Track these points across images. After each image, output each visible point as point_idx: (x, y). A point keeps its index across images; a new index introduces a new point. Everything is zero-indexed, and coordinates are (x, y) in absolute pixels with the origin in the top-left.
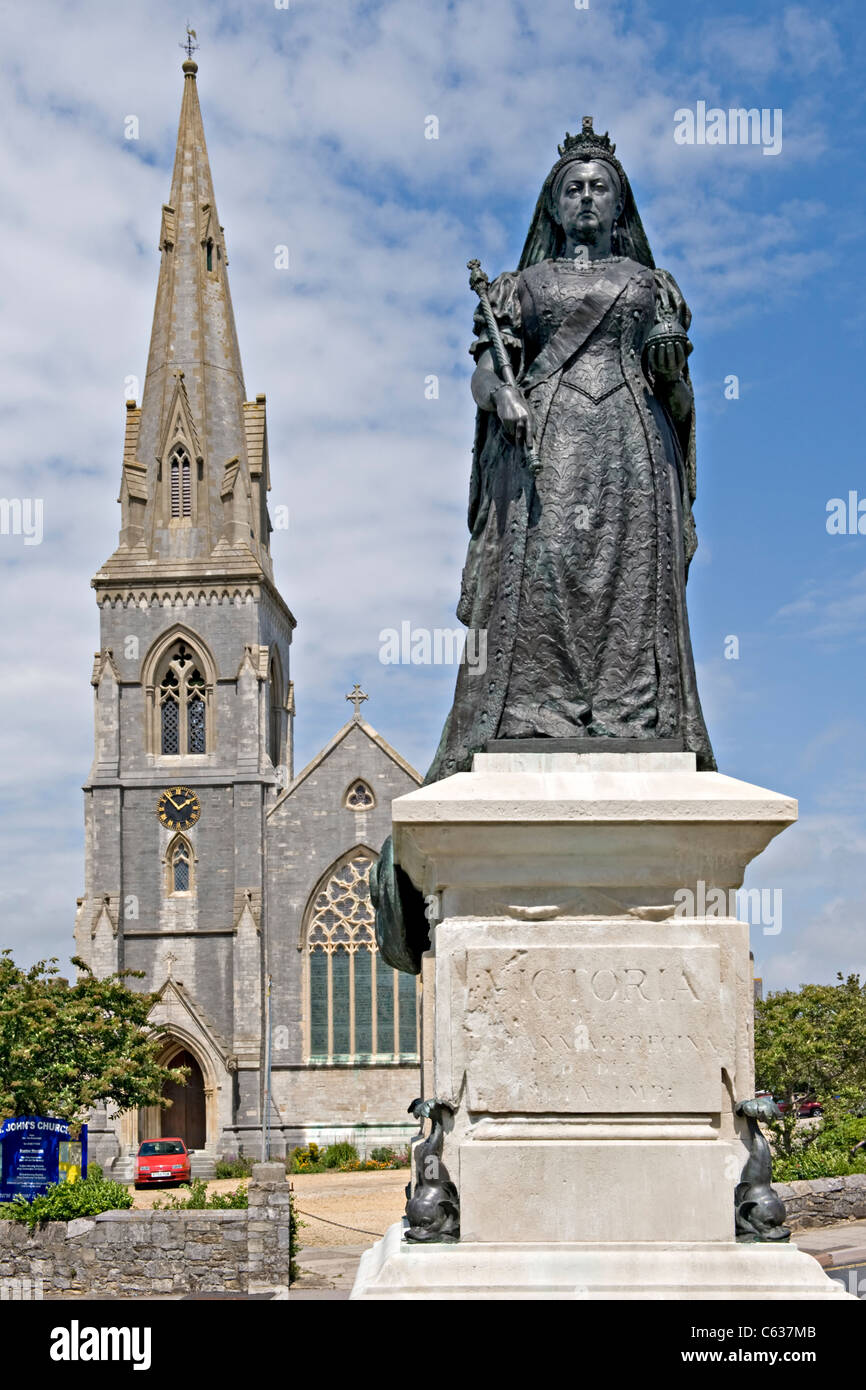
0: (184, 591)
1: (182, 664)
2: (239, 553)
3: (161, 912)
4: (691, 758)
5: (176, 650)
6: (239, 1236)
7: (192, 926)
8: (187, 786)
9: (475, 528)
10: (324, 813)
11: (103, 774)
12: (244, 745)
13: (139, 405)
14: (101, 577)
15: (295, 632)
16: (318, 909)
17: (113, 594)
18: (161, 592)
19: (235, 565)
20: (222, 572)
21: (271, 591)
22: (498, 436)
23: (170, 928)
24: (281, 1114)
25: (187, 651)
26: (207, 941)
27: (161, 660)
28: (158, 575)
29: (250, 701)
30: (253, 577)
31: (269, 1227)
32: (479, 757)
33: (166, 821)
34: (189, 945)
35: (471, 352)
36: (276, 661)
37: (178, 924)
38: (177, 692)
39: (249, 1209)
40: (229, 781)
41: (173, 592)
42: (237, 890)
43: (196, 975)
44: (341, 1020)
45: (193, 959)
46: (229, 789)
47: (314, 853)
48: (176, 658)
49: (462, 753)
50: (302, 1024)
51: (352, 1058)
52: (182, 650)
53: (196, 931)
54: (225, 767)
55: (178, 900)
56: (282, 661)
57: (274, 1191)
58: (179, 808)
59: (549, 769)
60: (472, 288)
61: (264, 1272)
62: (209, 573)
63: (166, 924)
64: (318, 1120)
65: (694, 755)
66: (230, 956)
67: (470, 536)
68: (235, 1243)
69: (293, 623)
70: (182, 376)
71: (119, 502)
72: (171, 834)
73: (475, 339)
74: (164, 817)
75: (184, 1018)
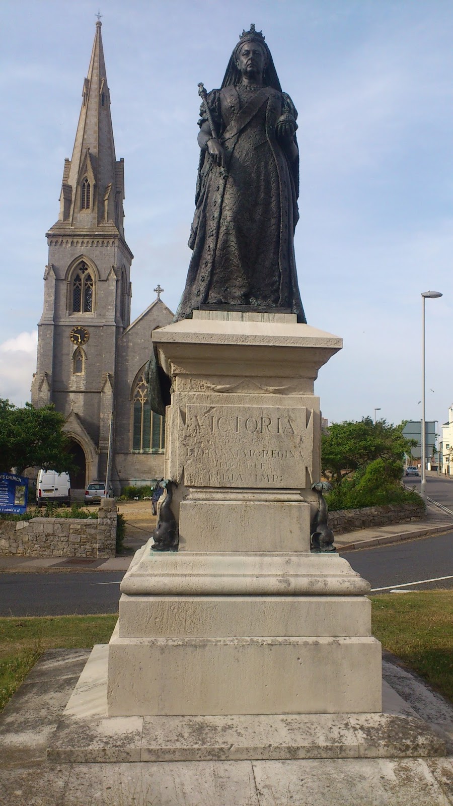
0: (85, 240)
1: (83, 272)
2: (110, 225)
3: (70, 382)
4: (294, 317)
5: (81, 266)
6: (93, 531)
7: (83, 388)
8: (84, 326)
9: (197, 205)
10: (143, 341)
11: (47, 319)
12: (109, 309)
13: (70, 160)
14: (50, 232)
15: (133, 261)
16: (139, 383)
17: (54, 240)
18: (75, 240)
19: (108, 230)
20: (102, 233)
21: (123, 242)
22: (209, 162)
23: (74, 389)
24: (119, 474)
25: (86, 266)
26: (89, 394)
27: (75, 269)
28: (75, 233)
29: (112, 290)
30: (115, 236)
31: (108, 528)
32: (195, 312)
33: (73, 341)
34: (81, 396)
35: (198, 124)
36: (124, 273)
37: (76, 387)
38: (80, 285)
39: (98, 519)
40: (102, 324)
41: (80, 240)
42: (103, 373)
43: (84, 410)
44: (146, 433)
45: (83, 403)
46: (101, 328)
47: (137, 358)
48: (81, 269)
49: (188, 311)
50: (130, 434)
51: (151, 450)
52: (84, 266)
53: (85, 391)
54: (100, 318)
55: (77, 376)
56: (127, 272)
57: (111, 511)
58: (79, 335)
59: (227, 319)
60: (200, 95)
61: (104, 548)
62: (96, 233)
63: (72, 387)
64: (135, 478)
65: (296, 315)
66: (99, 402)
67: (196, 208)
68: (90, 535)
69: (132, 257)
70: (89, 149)
71: (60, 200)
72: (76, 347)
73: (201, 118)
74: (72, 339)
75: (78, 429)
